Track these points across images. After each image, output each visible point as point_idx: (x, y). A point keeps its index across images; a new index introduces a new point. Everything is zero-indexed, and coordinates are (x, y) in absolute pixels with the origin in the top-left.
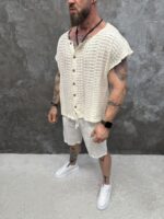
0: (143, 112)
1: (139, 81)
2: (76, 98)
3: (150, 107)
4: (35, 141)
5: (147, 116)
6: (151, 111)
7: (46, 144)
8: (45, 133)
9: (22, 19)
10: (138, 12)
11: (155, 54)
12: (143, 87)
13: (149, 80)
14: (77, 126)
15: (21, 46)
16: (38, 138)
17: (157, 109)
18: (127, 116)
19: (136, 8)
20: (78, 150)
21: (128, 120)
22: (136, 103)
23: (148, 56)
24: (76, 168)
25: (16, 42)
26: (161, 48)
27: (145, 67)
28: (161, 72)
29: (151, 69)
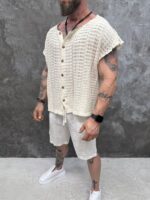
0: (130, 113)
1: (126, 81)
2: (64, 90)
3: (137, 107)
4: (19, 143)
5: (135, 117)
6: (139, 111)
7: (30, 147)
8: (30, 135)
9: (12, 17)
10: (124, 15)
11: (140, 55)
12: (130, 87)
13: (136, 80)
14: (65, 121)
15: (9, 43)
16: (22, 140)
17: (144, 109)
18: (115, 116)
19: (122, 11)
20: (65, 152)
21: (116, 121)
22: (124, 104)
23: (134, 57)
24: (62, 173)
25: (4, 39)
26: (146, 49)
27: (131, 67)
28: (147, 73)
29: (138, 69)
